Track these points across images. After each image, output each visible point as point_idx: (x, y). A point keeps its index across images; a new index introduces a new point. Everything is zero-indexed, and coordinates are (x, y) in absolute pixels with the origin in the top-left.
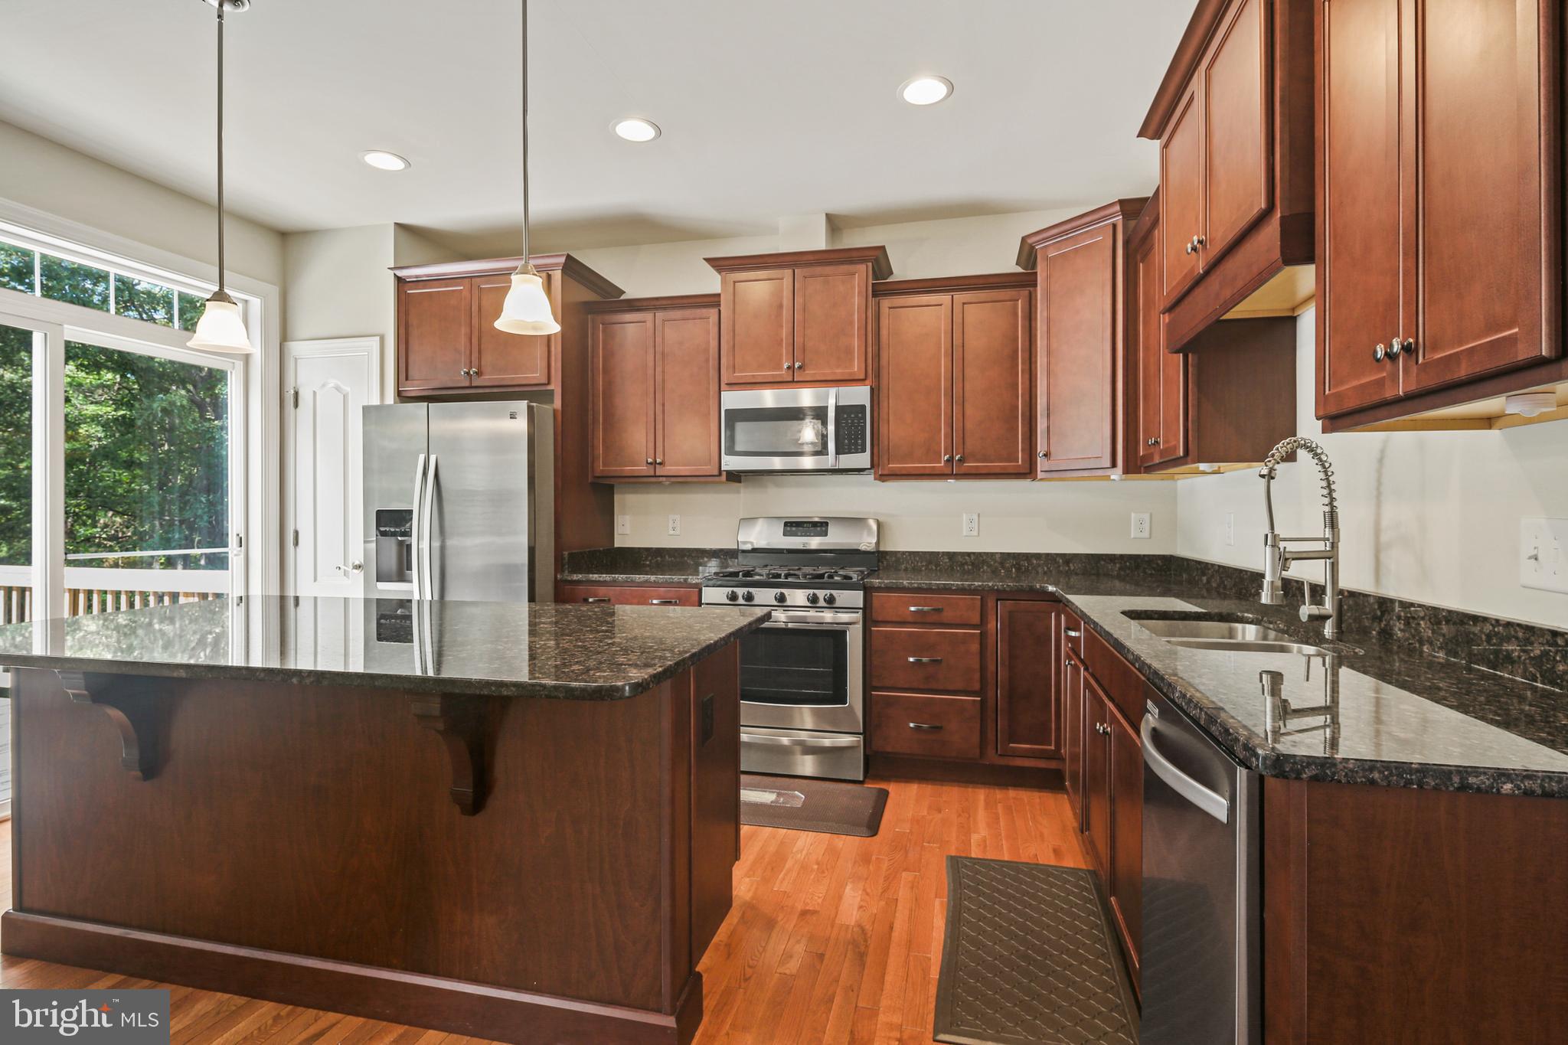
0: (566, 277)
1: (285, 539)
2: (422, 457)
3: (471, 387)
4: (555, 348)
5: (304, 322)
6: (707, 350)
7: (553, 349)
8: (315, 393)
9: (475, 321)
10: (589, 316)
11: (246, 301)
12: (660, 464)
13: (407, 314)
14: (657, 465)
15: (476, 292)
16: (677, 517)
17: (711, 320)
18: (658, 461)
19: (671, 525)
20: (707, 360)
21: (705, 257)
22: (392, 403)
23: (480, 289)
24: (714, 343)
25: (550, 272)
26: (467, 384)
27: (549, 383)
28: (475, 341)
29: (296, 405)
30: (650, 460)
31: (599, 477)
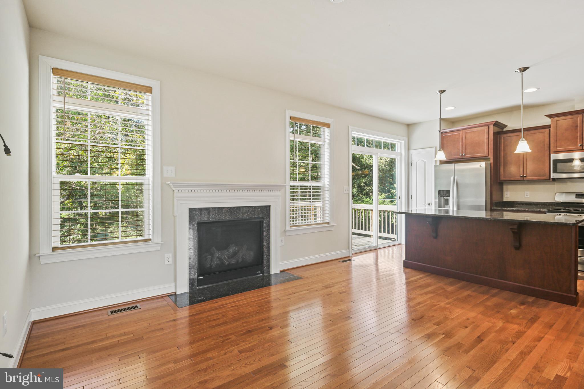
0: (494, 127)
1: (409, 197)
2: (452, 177)
3: (463, 158)
4: (491, 146)
5: (413, 146)
6: (544, 142)
7: (490, 146)
8: (416, 162)
9: (464, 141)
10: (498, 136)
11: (401, 142)
12: (525, 177)
13: (443, 141)
14: (524, 177)
15: (464, 134)
16: (529, 192)
17: (546, 132)
18: (525, 176)
19: (526, 195)
20: (544, 145)
21: (545, 115)
22: (439, 164)
23: (466, 133)
24: (547, 140)
25: (489, 126)
26: (462, 158)
27: (488, 156)
28: (464, 146)
29: (412, 165)
30: (521, 176)
31: (501, 181)
